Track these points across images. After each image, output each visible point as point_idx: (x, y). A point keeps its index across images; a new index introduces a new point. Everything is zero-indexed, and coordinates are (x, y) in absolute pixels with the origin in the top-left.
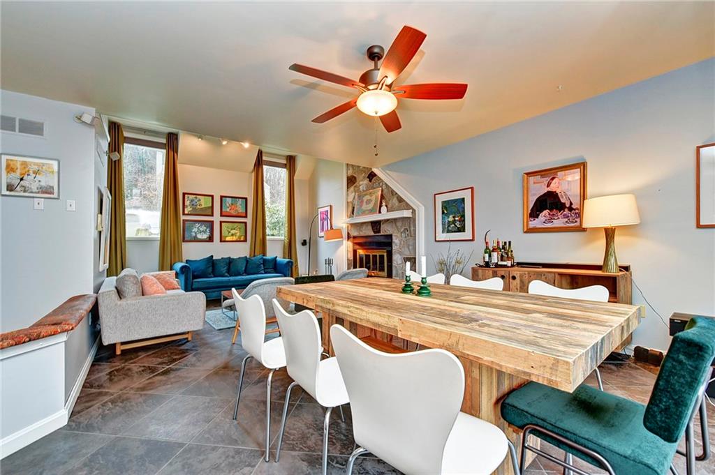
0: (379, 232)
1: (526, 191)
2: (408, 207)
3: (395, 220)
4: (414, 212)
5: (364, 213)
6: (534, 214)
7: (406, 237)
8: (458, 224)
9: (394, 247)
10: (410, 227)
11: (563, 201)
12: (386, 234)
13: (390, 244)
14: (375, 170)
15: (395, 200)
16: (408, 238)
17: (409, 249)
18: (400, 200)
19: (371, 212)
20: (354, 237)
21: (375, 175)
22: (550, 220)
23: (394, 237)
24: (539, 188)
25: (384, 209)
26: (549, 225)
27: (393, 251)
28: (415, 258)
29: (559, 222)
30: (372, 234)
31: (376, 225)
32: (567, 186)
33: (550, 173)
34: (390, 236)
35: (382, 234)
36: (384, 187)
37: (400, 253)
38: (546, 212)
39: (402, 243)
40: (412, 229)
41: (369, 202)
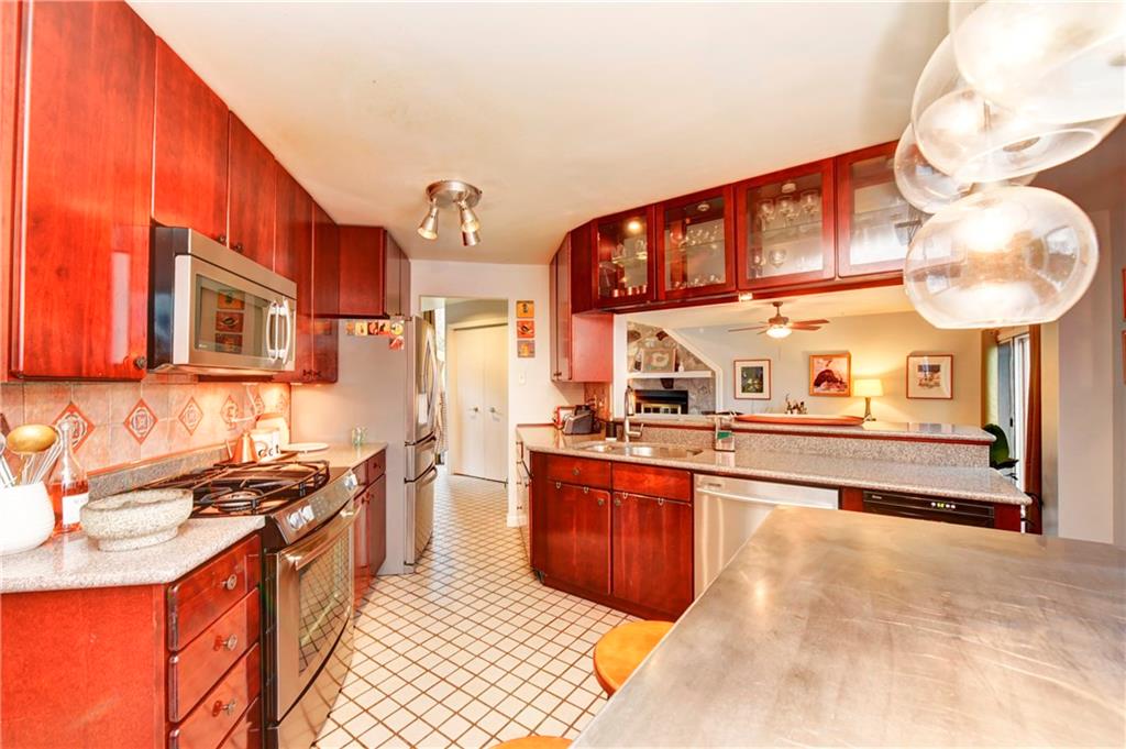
0: (672, 387)
1: (810, 366)
2: (707, 368)
3: (692, 379)
4: (713, 373)
5: (655, 369)
6: (817, 383)
7: (704, 394)
8: (757, 386)
9: (690, 402)
10: (708, 386)
11: (837, 376)
12: (680, 390)
13: (685, 398)
14: (666, 331)
15: (691, 361)
16: (706, 395)
17: (707, 403)
18: (698, 361)
19: (663, 369)
20: (637, 391)
21: (666, 335)
22: (828, 389)
23: (690, 394)
24: (821, 366)
25: (681, 368)
26: (827, 392)
27: (689, 406)
29: (834, 390)
30: (662, 389)
31: (667, 382)
32: (839, 368)
33: (829, 357)
34: (686, 393)
35: (675, 389)
36: (678, 347)
37: (696, 407)
38: (825, 383)
39: (700, 398)
40: (711, 388)
41: (662, 359)
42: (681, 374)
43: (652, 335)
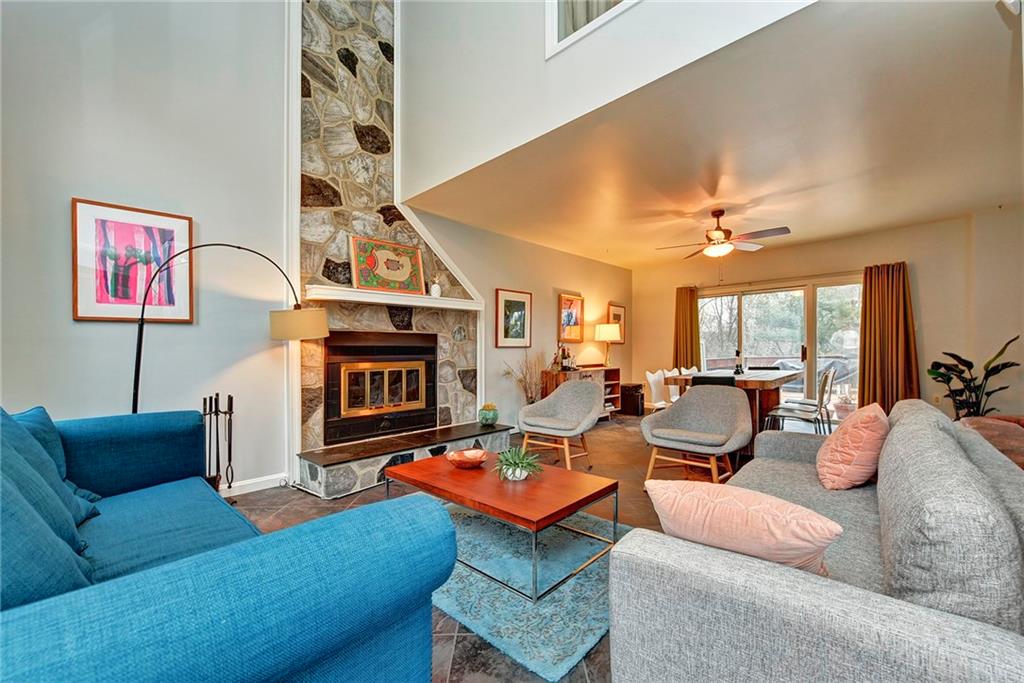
0: (409, 326)
3: (444, 312)
5: (385, 285)
7: (461, 340)
9: (441, 357)
10: (468, 325)
12: (425, 332)
13: (433, 351)
14: (397, 206)
16: (464, 342)
17: (466, 358)
19: (404, 287)
20: (329, 335)
21: (399, 216)
23: (439, 339)
25: (435, 289)
27: (439, 362)
28: (476, 370)
30: (392, 329)
31: (402, 315)
34: (436, 337)
35: (415, 331)
36: (422, 247)
37: (452, 365)
39: (455, 348)
40: (471, 328)
41: (396, 266)
42: (435, 299)
43: (367, 208)
